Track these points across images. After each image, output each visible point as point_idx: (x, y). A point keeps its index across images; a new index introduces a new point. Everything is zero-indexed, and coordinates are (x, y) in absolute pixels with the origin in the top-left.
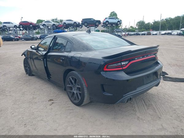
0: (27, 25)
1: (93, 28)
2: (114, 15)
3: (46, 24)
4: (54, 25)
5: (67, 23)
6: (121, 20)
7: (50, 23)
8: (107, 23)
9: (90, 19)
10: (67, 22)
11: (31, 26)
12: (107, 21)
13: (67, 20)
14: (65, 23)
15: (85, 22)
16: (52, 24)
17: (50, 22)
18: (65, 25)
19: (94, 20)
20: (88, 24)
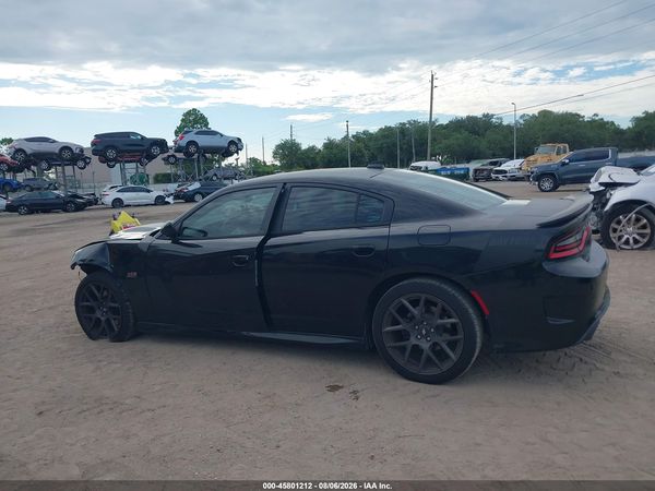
1: (134, 165)
2: (196, 122)
5: (29, 152)
6: (239, 140)
8: (192, 149)
9: (127, 135)
10: (31, 148)
12: (192, 143)
14: (20, 150)
15: (108, 147)
19: (143, 138)
20: (119, 152)
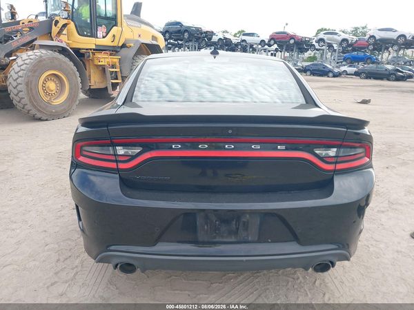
0: (283, 40)
3: (325, 38)
4: (344, 40)
5: (377, 37)
7: (335, 37)
10: (379, 35)
11: (292, 41)
13: (379, 30)
14: (372, 37)
16: (340, 39)
17: (336, 34)
18: (372, 41)
